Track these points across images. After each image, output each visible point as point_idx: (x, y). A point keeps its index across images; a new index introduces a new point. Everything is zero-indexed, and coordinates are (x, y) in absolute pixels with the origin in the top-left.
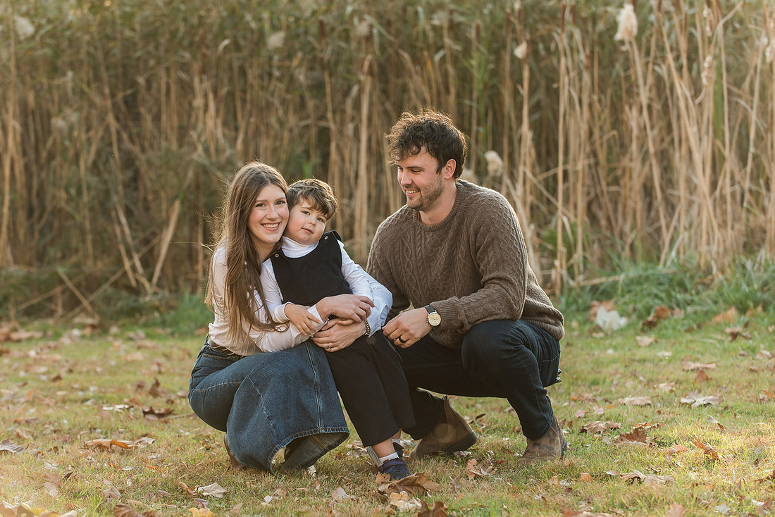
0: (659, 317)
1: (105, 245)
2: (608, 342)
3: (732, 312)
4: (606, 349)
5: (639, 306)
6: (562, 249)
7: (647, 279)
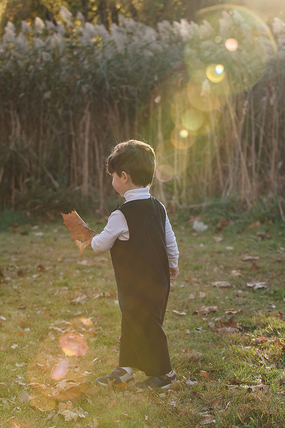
0: (223, 225)
2: (200, 238)
3: (258, 223)
4: (199, 243)
5: (213, 219)
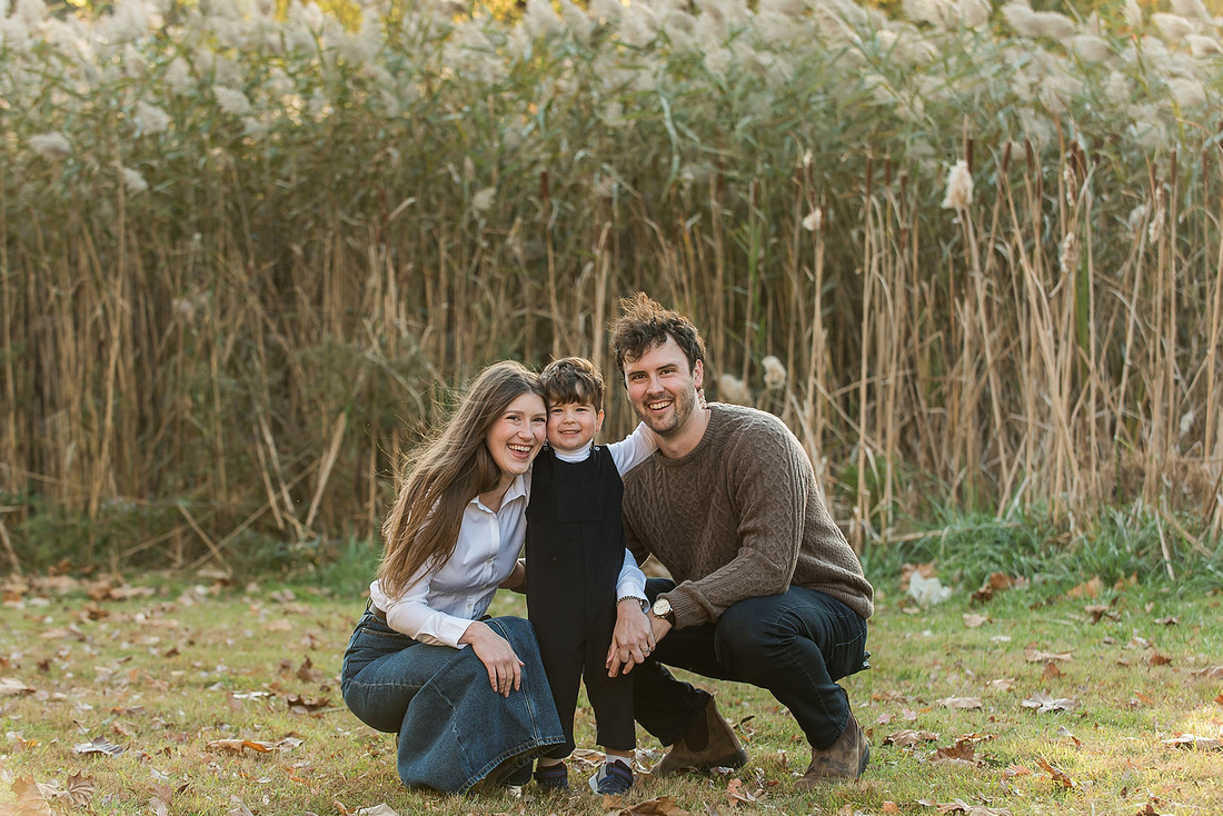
0: (994, 587)
1: (243, 472)
2: (924, 620)
3: (1096, 583)
4: (921, 630)
5: (968, 572)
6: (864, 491)
7: (980, 535)
